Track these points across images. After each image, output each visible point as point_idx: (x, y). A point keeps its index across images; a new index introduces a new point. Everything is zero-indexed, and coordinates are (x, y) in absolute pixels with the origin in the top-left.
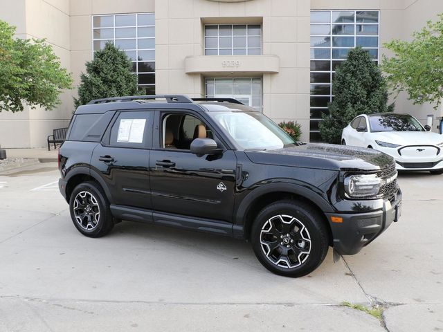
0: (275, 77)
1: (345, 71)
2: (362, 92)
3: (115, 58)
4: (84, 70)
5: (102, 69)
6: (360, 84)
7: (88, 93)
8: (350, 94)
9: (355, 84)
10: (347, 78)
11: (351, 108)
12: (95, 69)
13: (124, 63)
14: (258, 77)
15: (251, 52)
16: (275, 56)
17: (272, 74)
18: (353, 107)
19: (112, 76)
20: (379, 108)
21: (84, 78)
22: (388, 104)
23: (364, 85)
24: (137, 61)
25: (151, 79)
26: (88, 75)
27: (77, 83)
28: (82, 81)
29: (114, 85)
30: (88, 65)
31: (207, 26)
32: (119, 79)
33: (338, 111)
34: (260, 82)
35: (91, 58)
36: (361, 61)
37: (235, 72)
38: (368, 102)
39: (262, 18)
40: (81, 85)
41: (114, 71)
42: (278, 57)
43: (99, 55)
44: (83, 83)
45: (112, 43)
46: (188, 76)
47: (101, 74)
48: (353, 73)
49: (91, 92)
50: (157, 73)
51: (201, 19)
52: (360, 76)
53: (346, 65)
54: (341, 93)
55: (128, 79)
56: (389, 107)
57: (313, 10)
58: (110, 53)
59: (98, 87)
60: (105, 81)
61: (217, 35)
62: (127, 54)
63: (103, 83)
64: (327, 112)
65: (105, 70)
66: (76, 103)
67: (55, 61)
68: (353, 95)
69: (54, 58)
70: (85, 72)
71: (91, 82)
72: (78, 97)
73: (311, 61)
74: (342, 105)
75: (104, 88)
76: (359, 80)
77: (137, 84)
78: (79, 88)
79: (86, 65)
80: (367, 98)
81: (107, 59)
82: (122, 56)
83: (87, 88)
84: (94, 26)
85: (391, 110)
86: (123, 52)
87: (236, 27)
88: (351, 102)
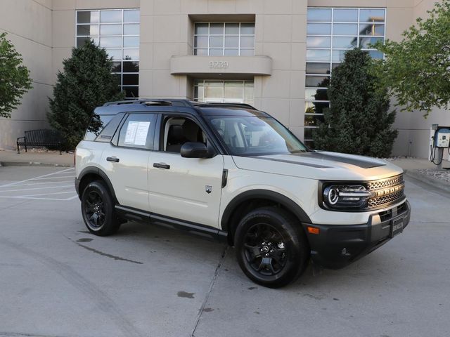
0: (268, 80)
1: (340, 75)
2: (358, 97)
3: (94, 57)
4: (62, 69)
5: (79, 68)
6: (356, 88)
7: (62, 93)
8: (345, 99)
9: (350, 88)
10: (343, 82)
11: (344, 115)
12: (71, 66)
13: (104, 62)
14: (248, 78)
16: (268, 57)
17: (263, 76)
18: (347, 114)
19: (89, 76)
20: (377, 115)
21: (60, 76)
22: (389, 112)
23: (361, 90)
24: (122, 61)
25: (135, 79)
26: (64, 74)
27: (55, 81)
28: (60, 80)
29: (90, 85)
30: (66, 63)
31: (197, 23)
32: (95, 79)
33: (332, 118)
34: (250, 85)
35: (69, 55)
36: (358, 64)
37: (222, 74)
38: (364, 109)
39: (254, 15)
40: (58, 84)
41: (92, 70)
42: (271, 58)
43: (77, 53)
44: (60, 83)
45: (91, 40)
46: (173, 76)
47: (77, 73)
48: (350, 78)
49: (66, 93)
50: (140, 73)
51: (189, 15)
52: (356, 80)
53: (342, 68)
54: (335, 98)
55: (107, 78)
56: (389, 115)
57: (311, 8)
58: (89, 50)
59: (73, 87)
60: (81, 81)
61: (206, 34)
62: (107, 53)
63: (80, 83)
64: (321, 119)
65: (81, 69)
66: (52, 103)
67: (18, 57)
68: (348, 100)
69: (15, 54)
70: (63, 71)
71: (66, 82)
72: (53, 98)
73: (307, 63)
74: (336, 112)
75: (79, 88)
76: (356, 84)
77: (122, 86)
78: (55, 88)
79: (64, 63)
80: (363, 105)
81: (85, 58)
82: (102, 54)
83: (62, 88)
84: (78, 22)
85: (391, 118)
86: (103, 50)
87: (228, 25)
88: (346, 109)
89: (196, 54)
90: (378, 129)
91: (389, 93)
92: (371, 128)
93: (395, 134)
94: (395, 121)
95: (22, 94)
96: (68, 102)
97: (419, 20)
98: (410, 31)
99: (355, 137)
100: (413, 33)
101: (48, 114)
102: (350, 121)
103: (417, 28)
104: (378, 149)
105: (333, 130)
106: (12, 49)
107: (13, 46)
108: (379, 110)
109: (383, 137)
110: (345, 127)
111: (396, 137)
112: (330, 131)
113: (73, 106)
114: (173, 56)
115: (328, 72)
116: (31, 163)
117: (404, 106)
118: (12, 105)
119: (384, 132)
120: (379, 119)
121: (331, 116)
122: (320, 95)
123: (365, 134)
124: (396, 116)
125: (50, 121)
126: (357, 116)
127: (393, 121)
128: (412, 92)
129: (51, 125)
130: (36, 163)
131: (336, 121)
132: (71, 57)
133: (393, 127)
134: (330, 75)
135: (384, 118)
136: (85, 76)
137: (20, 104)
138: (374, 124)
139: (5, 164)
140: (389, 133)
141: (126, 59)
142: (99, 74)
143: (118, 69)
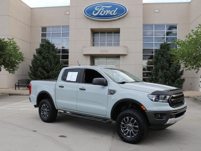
0: (126, 57)
1: (158, 54)
2: (166, 64)
3: (49, 47)
4: (35, 52)
5: (43, 52)
6: (165, 60)
7: (35, 63)
8: (161, 65)
9: (163, 60)
10: (159, 57)
12: (39, 52)
13: (54, 49)
14: (118, 56)
15: (115, 45)
16: (125, 47)
17: (124, 55)
18: (162, 71)
19: (47, 56)
20: (175, 72)
21: (34, 56)
22: (180, 70)
23: (168, 61)
24: (61, 49)
25: (67, 57)
26: (36, 55)
27: (32, 58)
28: (34, 58)
29: (48, 60)
30: (37, 50)
31: (94, 32)
32: (50, 57)
33: (155, 74)
34: (118, 59)
35: (38, 47)
36: (166, 49)
37: (106, 54)
38: (169, 69)
39: (120, 28)
40: (33, 59)
41: (49, 53)
42: (127, 47)
43: (42, 46)
45: (48, 40)
46: (84, 57)
47: (42, 54)
48: (162, 55)
49: (37, 63)
50: (69, 54)
51: (91, 29)
52: (165, 57)
53: (159, 51)
54: (156, 65)
55: (55, 57)
56: (181, 71)
58: (47, 44)
59: (40, 60)
60: (44, 58)
61: (99, 37)
62: (55, 45)
63: (43, 59)
64: (150, 74)
65: (44, 53)
66: (31, 68)
67: (18, 48)
68: (162, 65)
69: (17, 47)
70: (35, 53)
71: (37, 58)
72: (31, 65)
73: (143, 49)
74: (157, 70)
75: (43, 61)
76: (165, 58)
77: (61, 60)
78: (32, 61)
79: (36, 50)
80: (169, 68)
81: (45, 48)
82: (53, 46)
83: (35, 61)
84: (42, 32)
85: (182, 73)
86: (53, 44)
87: (108, 33)
88: (161, 70)
89: (94, 46)
90: (175, 79)
91: (180, 62)
92: (173, 78)
93: (184, 80)
94: (184, 74)
95: (19, 63)
96: (38, 67)
97: (192, 31)
98: (188, 35)
99: (166, 82)
100: (190, 37)
101: (29, 72)
102: (163, 75)
103: (192, 34)
105: (156, 79)
106: (16, 44)
107: (16, 43)
108: (176, 70)
109: (178, 81)
110: (161, 78)
111: (184, 81)
112: (154, 79)
113: (40, 69)
114: (84, 47)
115: (153, 53)
116: (22, 94)
117: (187, 68)
118: (16, 69)
119: (179, 79)
120: (176, 74)
121: (155, 73)
122: (149, 63)
123: (170, 80)
124: (184, 72)
125: (30, 76)
126: (166, 73)
127: (183, 74)
128: (191, 62)
130: (24, 94)
131: (157, 75)
133: (182, 77)
134: (154, 54)
135: (179, 73)
136: (46, 56)
137: (19, 68)
138: (174, 76)
139: (10, 95)
140: (181, 80)
141: (63, 48)
142: (51, 55)
143: (59, 52)
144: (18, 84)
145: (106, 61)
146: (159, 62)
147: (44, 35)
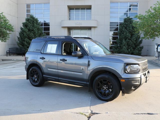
0: (96, 28)
1: (122, 27)
2: (129, 35)
3: (34, 21)
4: (22, 26)
5: (28, 25)
6: (128, 32)
7: (22, 35)
9: (126, 32)
10: (123, 29)
11: (124, 41)
12: (25, 25)
13: (37, 23)
14: (89, 28)
15: (87, 19)
16: (96, 20)
19: (32, 28)
20: (136, 41)
21: (21, 29)
22: (140, 40)
23: (130, 32)
25: (48, 29)
27: (19, 30)
29: (33, 32)
30: (23, 24)
31: (70, 9)
32: (34, 29)
33: (120, 42)
34: (90, 30)
36: (129, 23)
37: (80, 27)
38: (131, 39)
39: (91, 5)
41: (33, 26)
42: (97, 21)
43: (27, 20)
44: (21, 31)
45: (33, 15)
46: (62, 28)
47: (28, 27)
49: (24, 34)
50: (50, 27)
51: (68, 6)
52: (128, 29)
53: (123, 24)
55: (38, 29)
57: (111, 2)
58: (32, 19)
59: (26, 32)
61: (74, 12)
62: (38, 20)
63: (29, 31)
64: (116, 42)
66: (19, 38)
67: (8, 21)
68: (125, 36)
71: (24, 31)
72: (19, 36)
73: (110, 22)
74: (121, 40)
75: (28, 33)
77: (43, 31)
78: (19, 33)
80: (131, 37)
81: (30, 22)
82: (37, 20)
83: (22, 33)
84: (27, 8)
85: (141, 42)
86: (37, 19)
87: (82, 9)
88: (125, 39)
89: (70, 20)
90: (136, 47)
91: (140, 33)
92: (134, 46)
93: (142, 47)
94: (143, 42)
95: (9, 34)
99: (128, 49)
100: (149, 12)
102: (126, 43)
103: (151, 10)
104: (136, 53)
105: (120, 46)
106: (6, 18)
108: (137, 39)
109: (138, 49)
110: (124, 46)
111: (143, 49)
112: (119, 47)
113: (26, 39)
116: (13, 60)
118: (7, 38)
119: (139, 47)
120: (136, 42)
122: (115, 34)
123: (132, 48)
124: (143, 41)
126: (129, 42)
129: (19, 46)
130: (15, 60)
132: (25, 22)
133: (141, 45)
134: (119, 27)
135: (138, 42)
137: (9, 38)
138: (135, 44)
139: (3, 60)
140: (140, 47)
141: (44, 22)
142: (36, 28)
143: (42, 25)
144: (9, 52)
145: (80, 32)
146: (122, 34)
147: (28, 11)
